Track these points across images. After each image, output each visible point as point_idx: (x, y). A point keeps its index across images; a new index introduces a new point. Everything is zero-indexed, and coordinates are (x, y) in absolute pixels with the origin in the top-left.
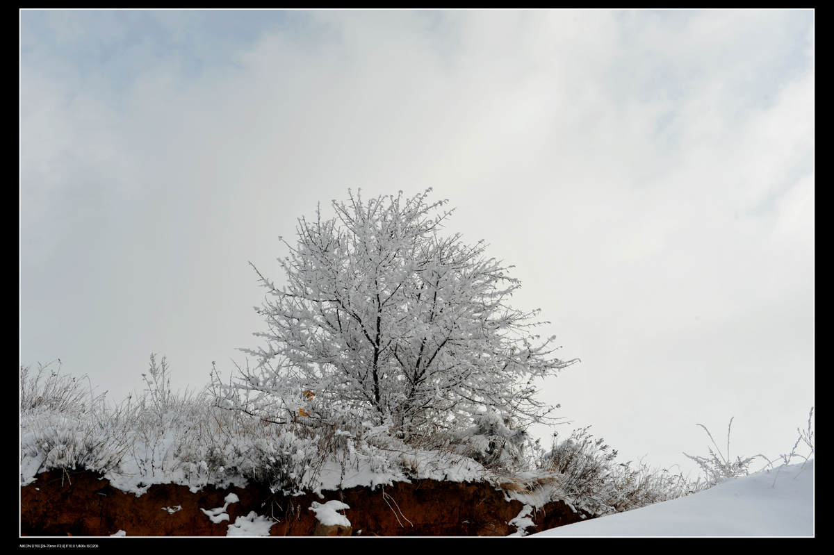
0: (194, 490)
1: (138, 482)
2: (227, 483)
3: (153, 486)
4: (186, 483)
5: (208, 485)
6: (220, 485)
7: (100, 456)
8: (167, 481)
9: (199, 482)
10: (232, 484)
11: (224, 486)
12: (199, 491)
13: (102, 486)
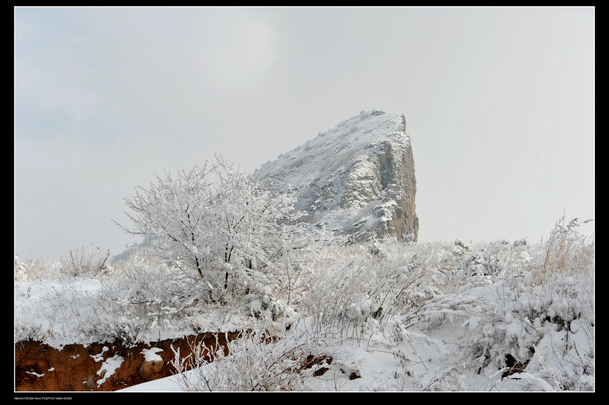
0: (85, 346)
1: (60, 344)
2: (104, 341)
3: (66, 346)
4: (81, 343)
5: (93, 343)
6: (100, 342)
7: (39, 334)
8: (72, 343)
9: (89, 342)
10: (106, 341)
11: (102, 343)
12: (88, 347)
13: (42, 347)
